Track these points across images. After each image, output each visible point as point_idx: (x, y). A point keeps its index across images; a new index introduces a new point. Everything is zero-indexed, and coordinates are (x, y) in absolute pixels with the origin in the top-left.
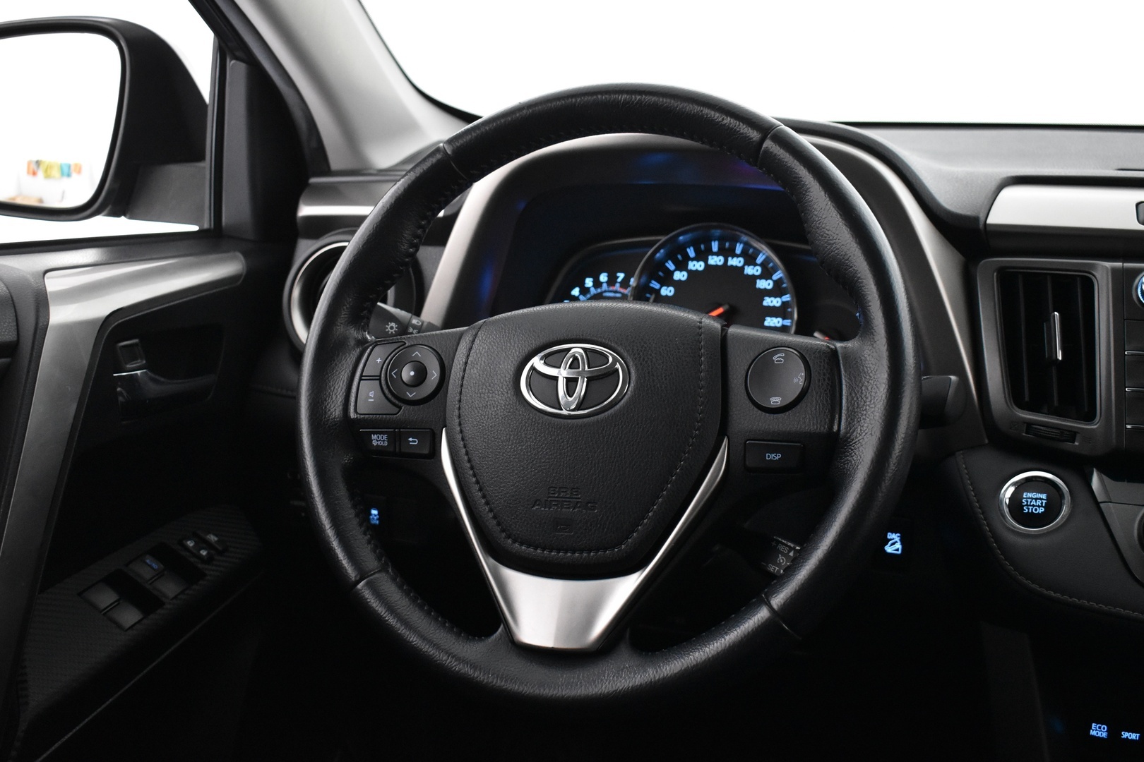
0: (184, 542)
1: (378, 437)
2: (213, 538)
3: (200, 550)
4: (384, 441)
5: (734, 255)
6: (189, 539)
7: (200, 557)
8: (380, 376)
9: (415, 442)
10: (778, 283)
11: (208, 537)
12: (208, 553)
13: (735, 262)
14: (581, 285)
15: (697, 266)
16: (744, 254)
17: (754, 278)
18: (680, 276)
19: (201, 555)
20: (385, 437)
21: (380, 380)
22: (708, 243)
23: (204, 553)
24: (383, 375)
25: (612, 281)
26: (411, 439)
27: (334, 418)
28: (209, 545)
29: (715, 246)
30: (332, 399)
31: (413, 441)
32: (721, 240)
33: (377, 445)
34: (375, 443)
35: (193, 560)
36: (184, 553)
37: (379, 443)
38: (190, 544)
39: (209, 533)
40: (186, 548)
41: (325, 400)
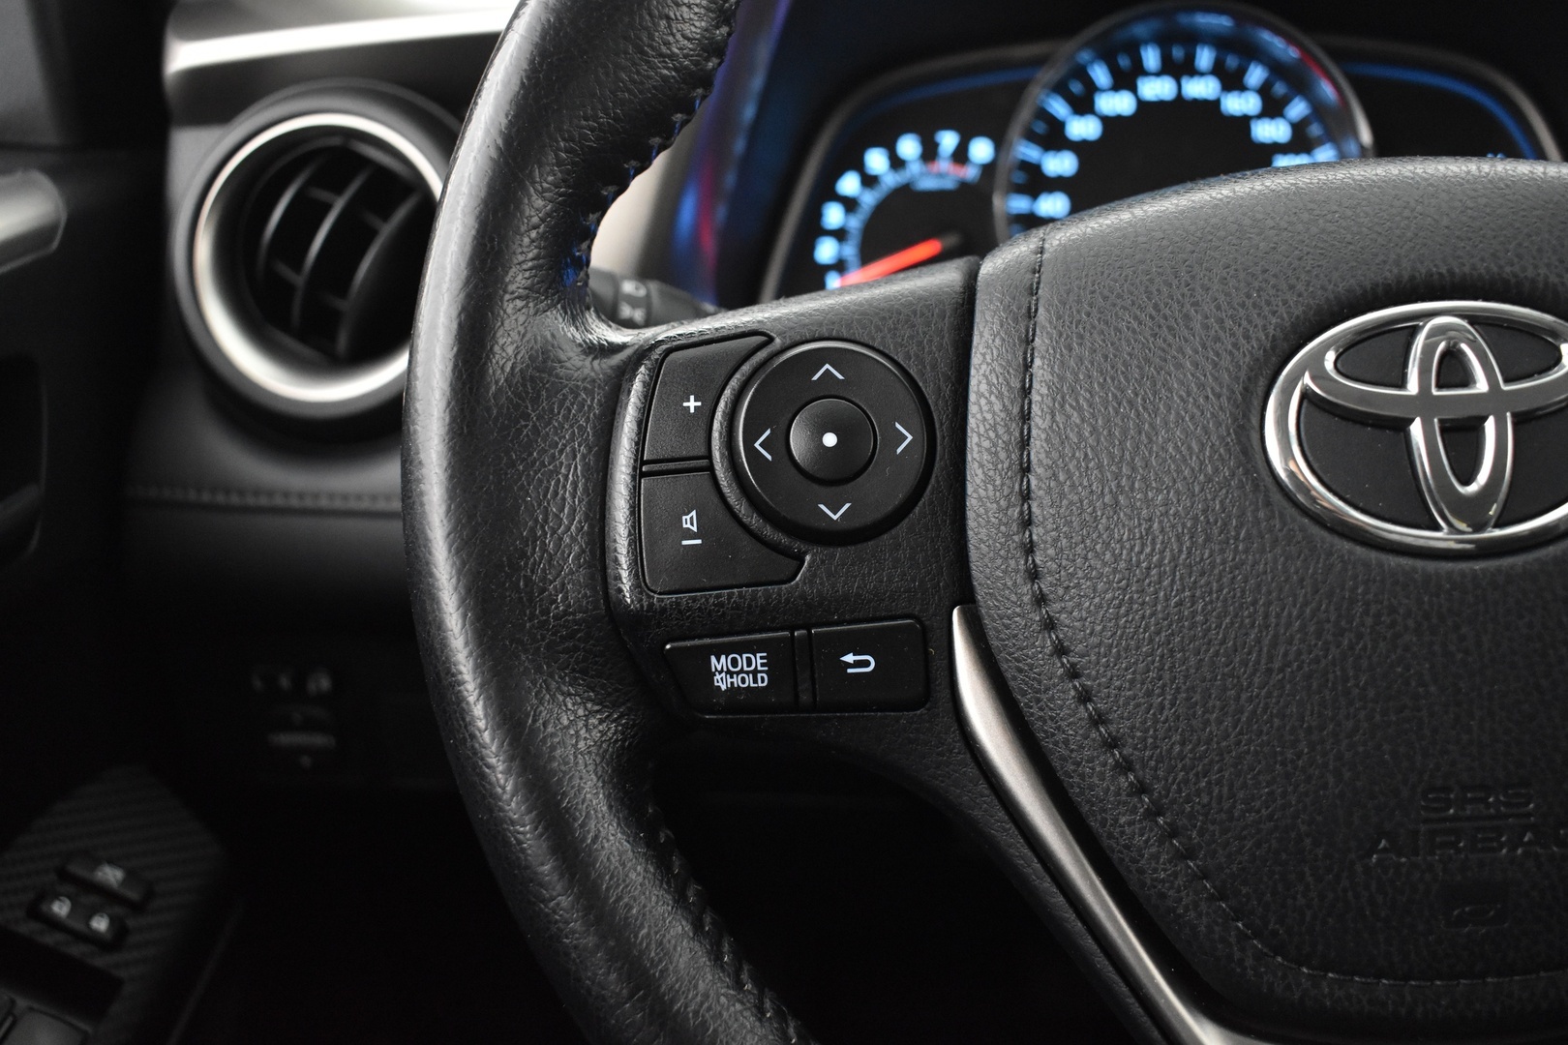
0: (44, 908)
1: (734, 663)
2: (111, 875)
3: (89, 917)
4: (755, 672)
5: (1193, 72)
6: (56, 896)
7: (93, 938)
8: (709, 456)
9: (867, 664)
10: (1298, 128)
11: (100, 874)
12: (112, 921)
13: (1201, 88)
14: (859, 166)
15: (1118, 104)
16: (1218, 70)
17: (1244, 121)
18: (1082, 128)
19: (96, 932)
20: (758, 660)
21: (711, 468)
22: (1134, 50)
23: (100, 924)
24: (716, 455)
25: (930, 153)
26: (849, 658)
27: (566, 613)
28: (107, 896)
29: (1151, 58)
30: (544, 549)
31: (858, 664)
32: (1164, 42)
33: (732, 689)
34: (722, 682)
35: (76, 950)
36: (50, 939)
37: (736, 681)
38: (61, 908)
39: (97, 863)
40: (54, 923)
41: (523, 555)
